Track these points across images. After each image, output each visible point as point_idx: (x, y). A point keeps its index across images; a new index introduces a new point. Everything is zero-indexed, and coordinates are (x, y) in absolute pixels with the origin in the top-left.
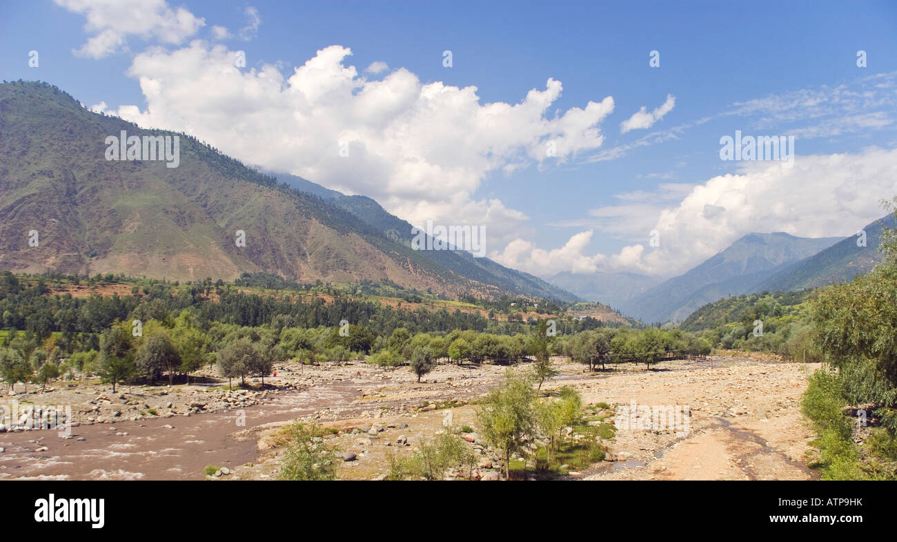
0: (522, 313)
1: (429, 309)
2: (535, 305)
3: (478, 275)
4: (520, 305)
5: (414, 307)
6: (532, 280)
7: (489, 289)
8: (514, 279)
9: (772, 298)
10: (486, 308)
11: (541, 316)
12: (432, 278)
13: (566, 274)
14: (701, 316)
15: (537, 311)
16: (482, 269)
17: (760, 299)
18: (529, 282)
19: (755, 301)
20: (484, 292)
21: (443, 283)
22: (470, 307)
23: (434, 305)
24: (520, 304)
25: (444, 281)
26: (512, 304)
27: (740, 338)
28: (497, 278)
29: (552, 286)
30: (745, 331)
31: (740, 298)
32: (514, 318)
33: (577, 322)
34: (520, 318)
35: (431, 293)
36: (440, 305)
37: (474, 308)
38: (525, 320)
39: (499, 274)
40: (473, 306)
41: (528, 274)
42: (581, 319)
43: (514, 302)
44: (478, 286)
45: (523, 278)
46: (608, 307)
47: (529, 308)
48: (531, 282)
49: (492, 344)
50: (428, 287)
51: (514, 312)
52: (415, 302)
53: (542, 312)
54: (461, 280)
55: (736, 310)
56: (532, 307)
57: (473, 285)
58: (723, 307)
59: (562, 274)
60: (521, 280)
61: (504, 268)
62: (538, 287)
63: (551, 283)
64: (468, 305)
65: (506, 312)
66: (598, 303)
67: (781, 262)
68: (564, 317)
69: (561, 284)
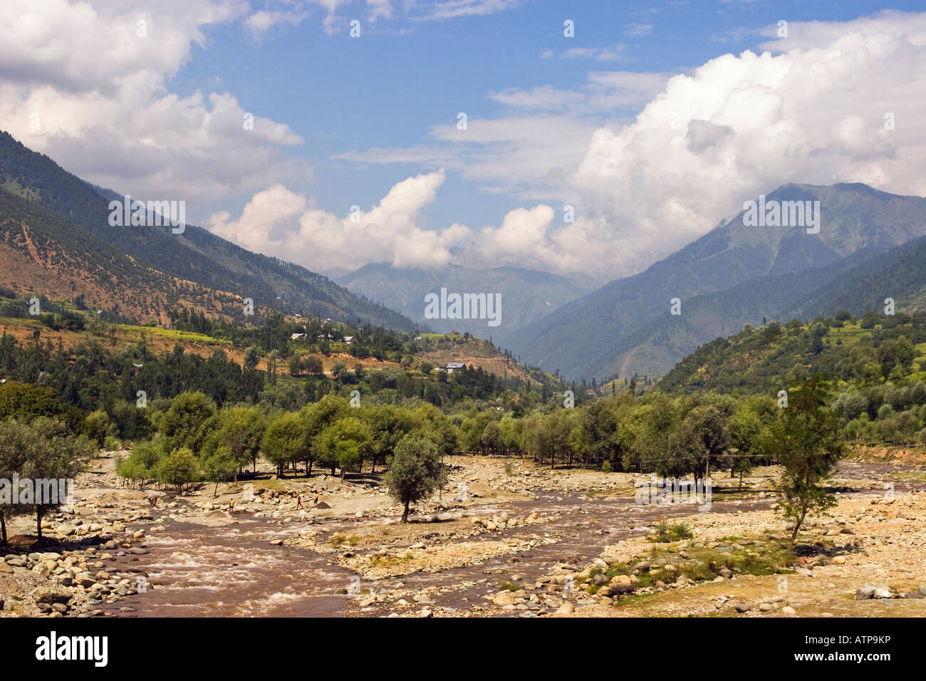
0: (319, 356)
1: (107, 346)
2: (348, 338)
3: (189, 268)
4: (314, 339)
5: (70, 340)
6: (309, 280)
7: (221, 299)
8: (269, 279)
9: (858, 327)
10: (236, 345)
11: (363, 362)
12: (84, 273)
13: (381, 268)
14: (702, 365)
15: (353, 352)
16: (196, 253)
17: (833, 330)
18: (302, 285)
19: (822, 335)
20: (211, 308)
21: (111, 284)
22: (200, 342)
23: (116, 335)
24: (313, 334)
25: (114, 279)
26: (295, 336)
27: (857, 416)
28: (233, 276)
29: (354, 296)
30: (865, 401)
31: (787, 326)
32: (302, 368)
33: (443, 377)
34: (316, 368)
35: (83, 307)
36: (131, 336)
37: (211, 344)
38: (327, 372)
39: (234, 267)
40: (206, 338)
41: (298, 268)
42: (450, 371)
43: (299, 330)
44: (194, 294)
45: (291, 277)
46: (489, 344)
47: (334, 345)
48: (307, 285)
49: (400, 428)
50: (75, 295)
51: (303, 354)
52: (71, 329)
53: (364, 355)
54: (155, 279)
55: (781, 353)
56: (340, 344)
57: (184, 292)
58: (752, 348)
59: (371, 269)
60: (286, 282)
61: (245, 252)
62: (322, 297)
63: (350, 287)
64: (195, 336)
65: (285, 354)
66: (467, 335)
67: (853, 249)
68: (413, 365)
69: (370, 290)
